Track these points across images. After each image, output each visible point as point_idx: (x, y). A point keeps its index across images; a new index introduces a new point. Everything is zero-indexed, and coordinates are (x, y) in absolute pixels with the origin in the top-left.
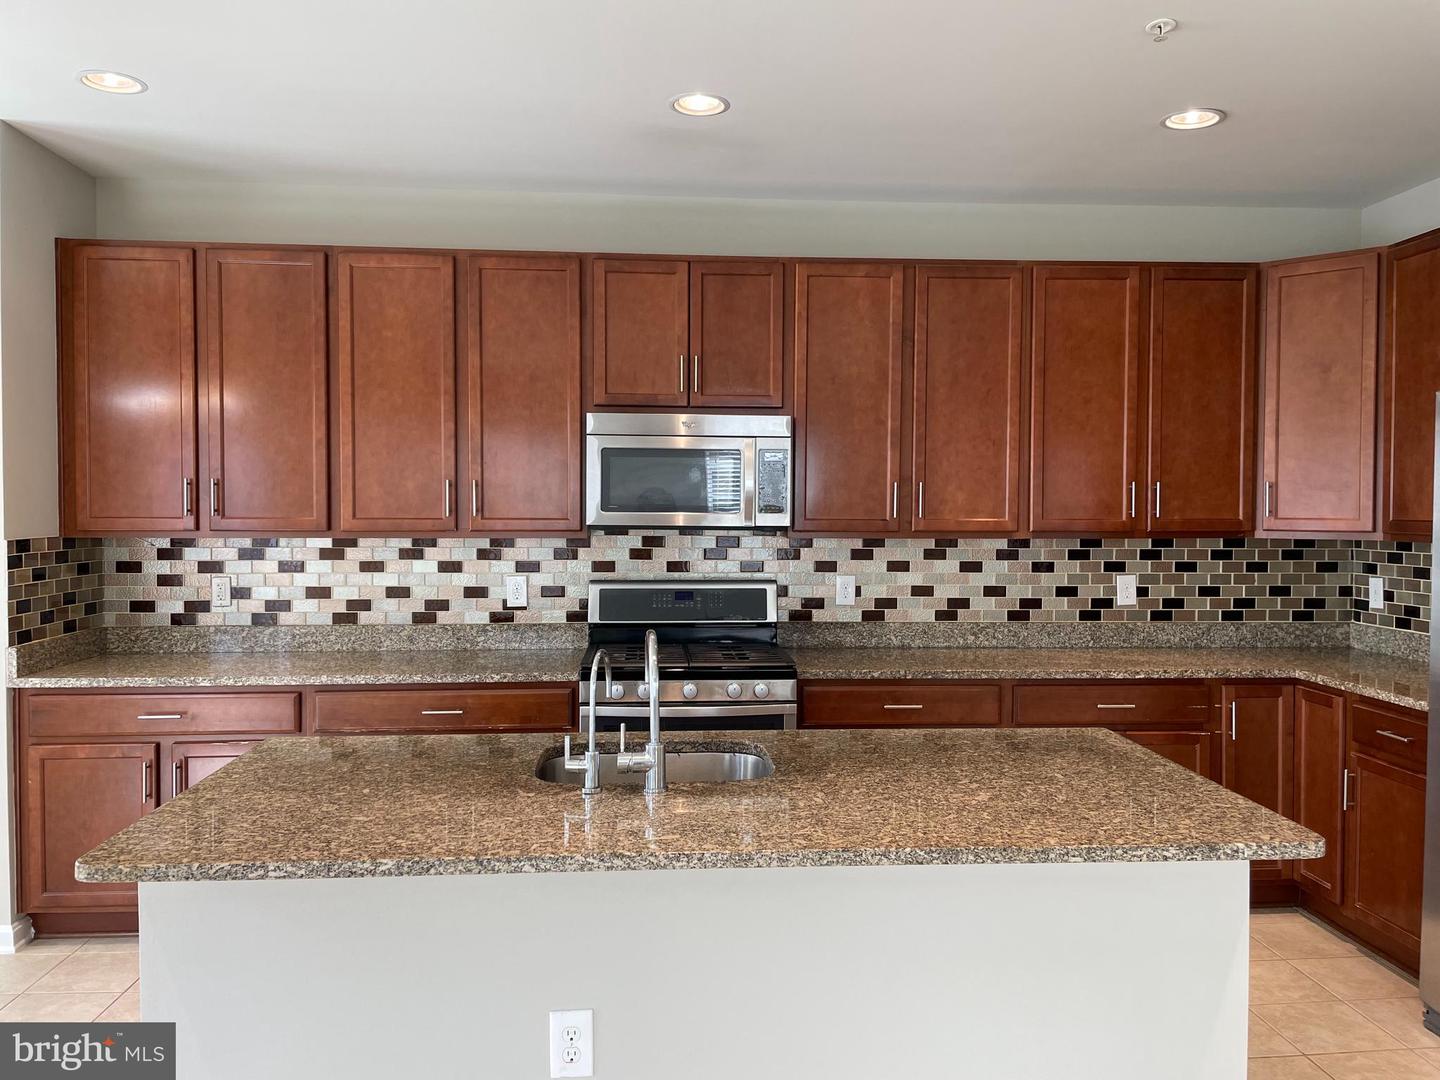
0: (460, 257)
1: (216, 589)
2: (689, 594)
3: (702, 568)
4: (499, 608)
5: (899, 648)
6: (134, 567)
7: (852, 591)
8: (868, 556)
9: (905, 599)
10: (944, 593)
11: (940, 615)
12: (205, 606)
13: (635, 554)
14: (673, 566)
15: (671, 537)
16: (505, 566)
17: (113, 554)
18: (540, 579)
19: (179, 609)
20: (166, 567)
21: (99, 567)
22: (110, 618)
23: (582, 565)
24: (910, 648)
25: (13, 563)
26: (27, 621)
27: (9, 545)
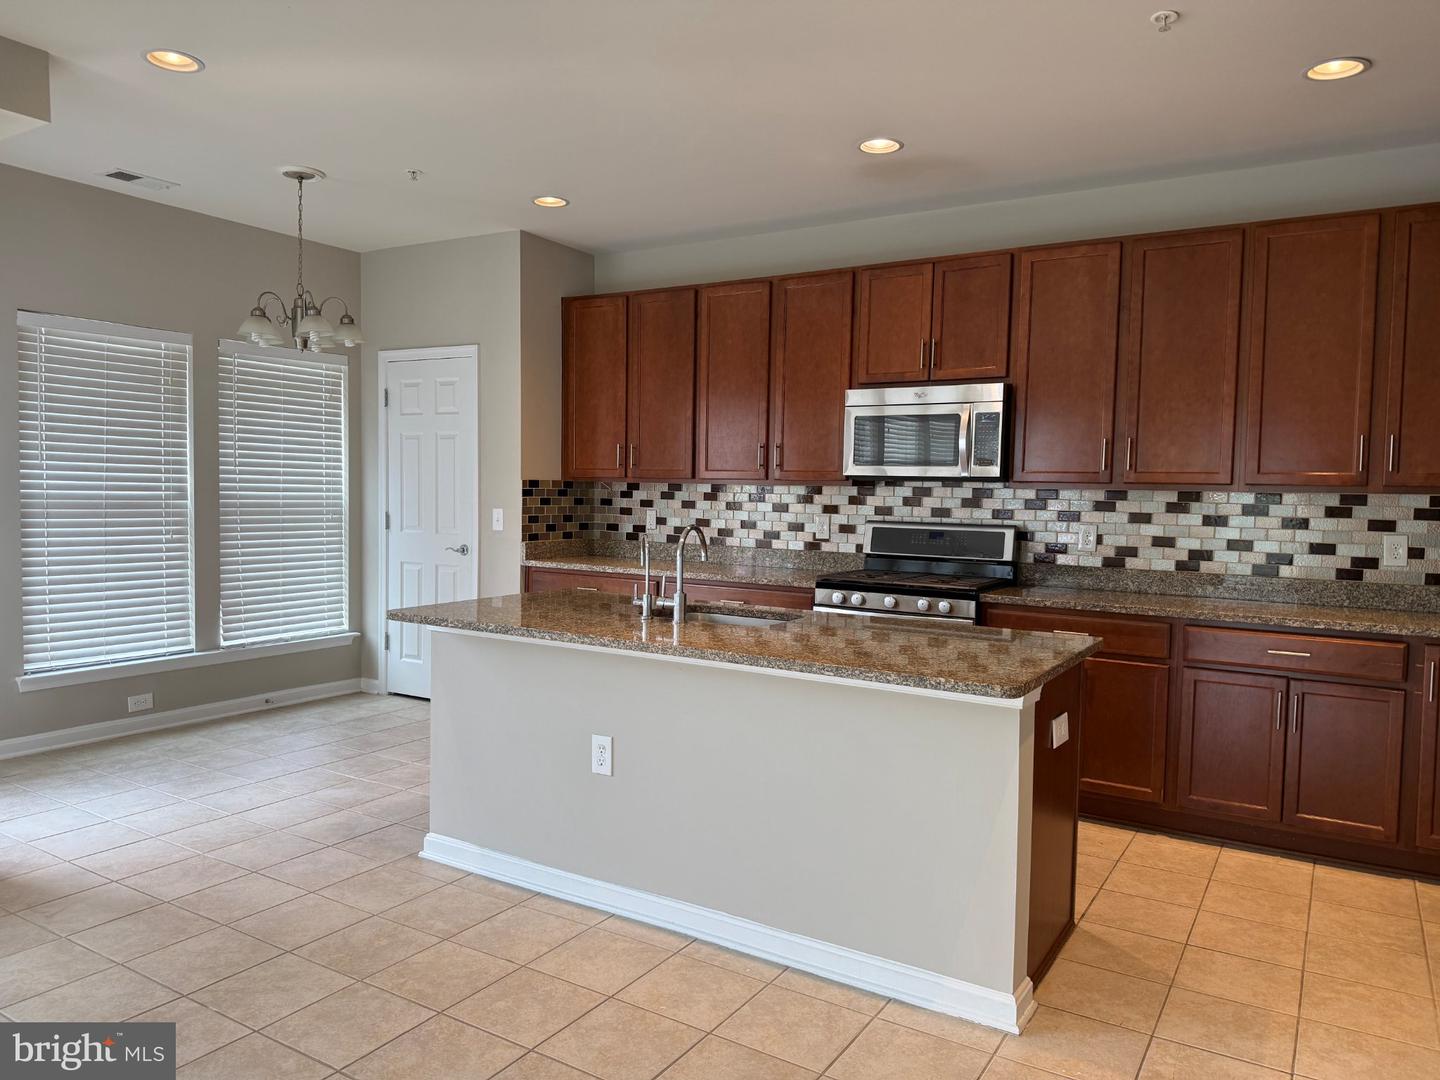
0: (775, 282)
1: (649, 518)
2: (941, 534)
3: (960, 514)
4: (811, 540)
5: (1135, 592)
6: (607, 502)
7: (1093, 538)
8: (1111, 508)
9: (1145, 548)
10: (1186, 545)
11: (1180, 566)
12: (643, 529)
13: (907, 502)
14: (936, 512)
15: (938, 489)
16: (816, 508)
17: (599, 493)
18: (839, 519)
19: (631, 530)
20: (624, 503)
21: (590, 501)
22: (597, 533)
23: (867, 509)
24: (1147, 593)
25: (526, 493)
26: (536, 528)
27: (524, 482)
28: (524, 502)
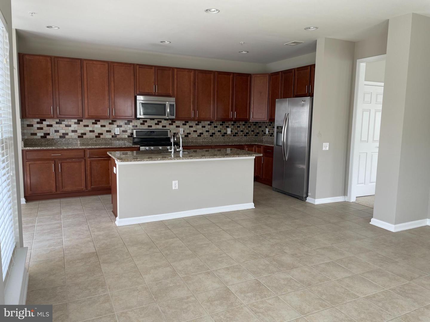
0: (109, 63)
1: (51, 130)
3: (154, 127)
4: (114, 135)
5: (191, 142)
7: (183, 131)
8: (186, 125)
9: (192, 133)
10: (199, 132)
11: (198, 136)
12: (49, 134)
13: (141, 124)
14: (149, 126)
15: (148, 120)
16: (115, 126)
17: (26, 123)
18: (122, 129)
19: (43, 135)
20: (39, 126)
22: (26, 137)
23: (131, 126)
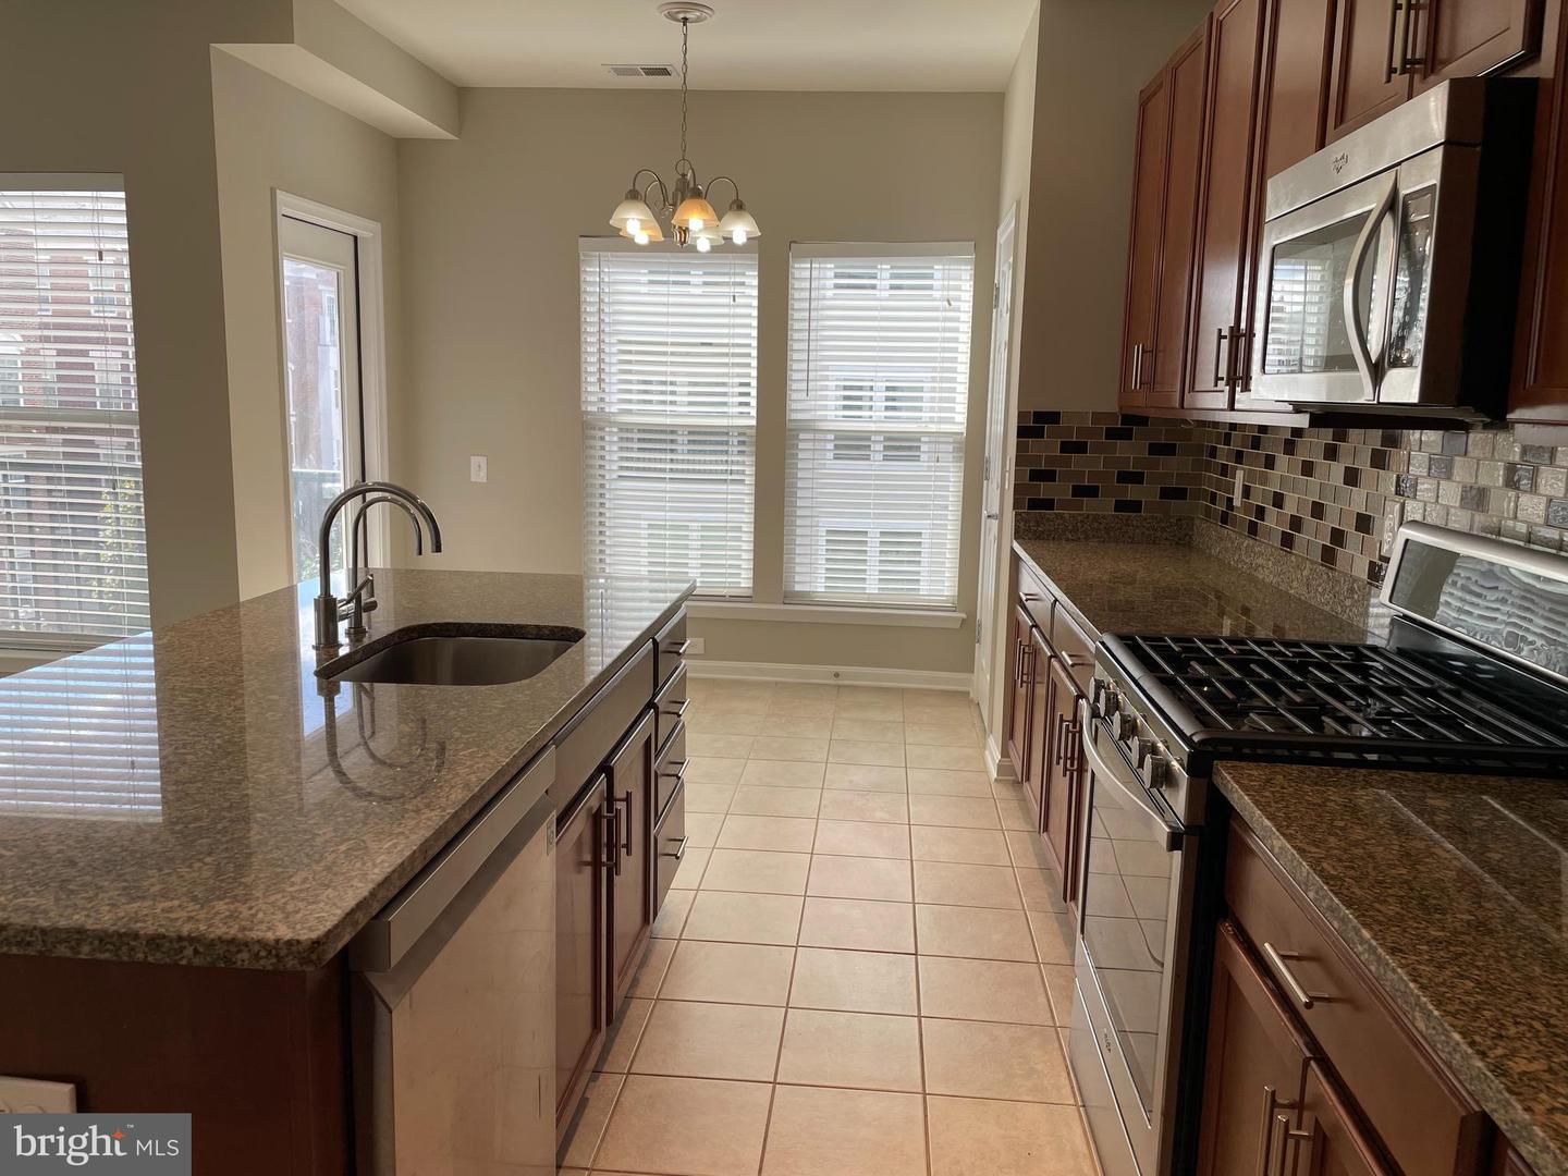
6: (1213, 452)
19: (1225, 506)
20: (1224, 455)
21: (1193, 449)
22: (1201, 506)
25: (1022, 432)
26: (1044, 490)
27: (1021, 415)
28: (1020, 447)
